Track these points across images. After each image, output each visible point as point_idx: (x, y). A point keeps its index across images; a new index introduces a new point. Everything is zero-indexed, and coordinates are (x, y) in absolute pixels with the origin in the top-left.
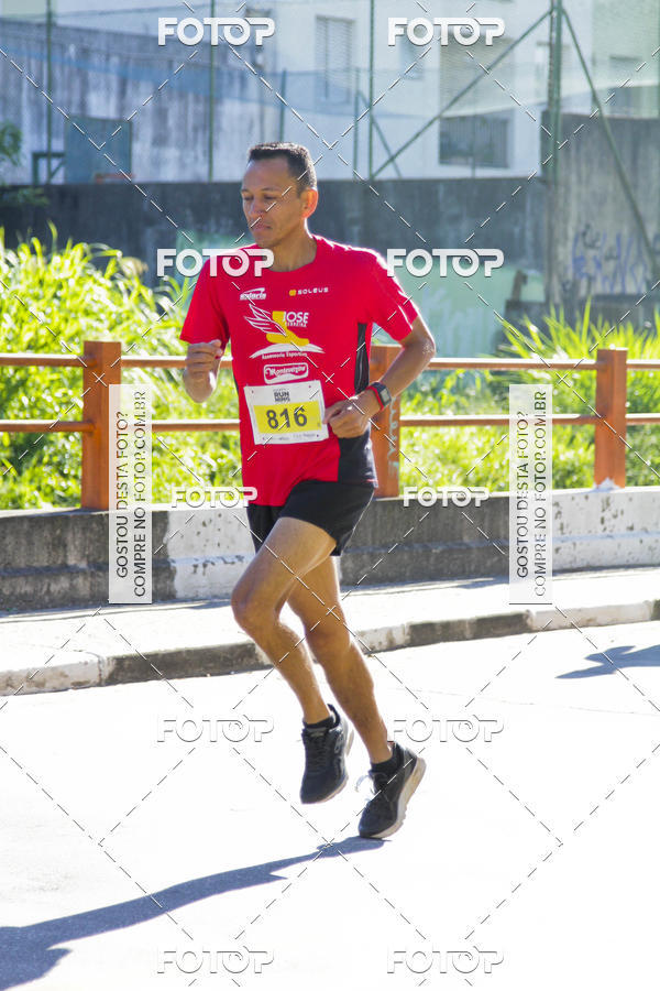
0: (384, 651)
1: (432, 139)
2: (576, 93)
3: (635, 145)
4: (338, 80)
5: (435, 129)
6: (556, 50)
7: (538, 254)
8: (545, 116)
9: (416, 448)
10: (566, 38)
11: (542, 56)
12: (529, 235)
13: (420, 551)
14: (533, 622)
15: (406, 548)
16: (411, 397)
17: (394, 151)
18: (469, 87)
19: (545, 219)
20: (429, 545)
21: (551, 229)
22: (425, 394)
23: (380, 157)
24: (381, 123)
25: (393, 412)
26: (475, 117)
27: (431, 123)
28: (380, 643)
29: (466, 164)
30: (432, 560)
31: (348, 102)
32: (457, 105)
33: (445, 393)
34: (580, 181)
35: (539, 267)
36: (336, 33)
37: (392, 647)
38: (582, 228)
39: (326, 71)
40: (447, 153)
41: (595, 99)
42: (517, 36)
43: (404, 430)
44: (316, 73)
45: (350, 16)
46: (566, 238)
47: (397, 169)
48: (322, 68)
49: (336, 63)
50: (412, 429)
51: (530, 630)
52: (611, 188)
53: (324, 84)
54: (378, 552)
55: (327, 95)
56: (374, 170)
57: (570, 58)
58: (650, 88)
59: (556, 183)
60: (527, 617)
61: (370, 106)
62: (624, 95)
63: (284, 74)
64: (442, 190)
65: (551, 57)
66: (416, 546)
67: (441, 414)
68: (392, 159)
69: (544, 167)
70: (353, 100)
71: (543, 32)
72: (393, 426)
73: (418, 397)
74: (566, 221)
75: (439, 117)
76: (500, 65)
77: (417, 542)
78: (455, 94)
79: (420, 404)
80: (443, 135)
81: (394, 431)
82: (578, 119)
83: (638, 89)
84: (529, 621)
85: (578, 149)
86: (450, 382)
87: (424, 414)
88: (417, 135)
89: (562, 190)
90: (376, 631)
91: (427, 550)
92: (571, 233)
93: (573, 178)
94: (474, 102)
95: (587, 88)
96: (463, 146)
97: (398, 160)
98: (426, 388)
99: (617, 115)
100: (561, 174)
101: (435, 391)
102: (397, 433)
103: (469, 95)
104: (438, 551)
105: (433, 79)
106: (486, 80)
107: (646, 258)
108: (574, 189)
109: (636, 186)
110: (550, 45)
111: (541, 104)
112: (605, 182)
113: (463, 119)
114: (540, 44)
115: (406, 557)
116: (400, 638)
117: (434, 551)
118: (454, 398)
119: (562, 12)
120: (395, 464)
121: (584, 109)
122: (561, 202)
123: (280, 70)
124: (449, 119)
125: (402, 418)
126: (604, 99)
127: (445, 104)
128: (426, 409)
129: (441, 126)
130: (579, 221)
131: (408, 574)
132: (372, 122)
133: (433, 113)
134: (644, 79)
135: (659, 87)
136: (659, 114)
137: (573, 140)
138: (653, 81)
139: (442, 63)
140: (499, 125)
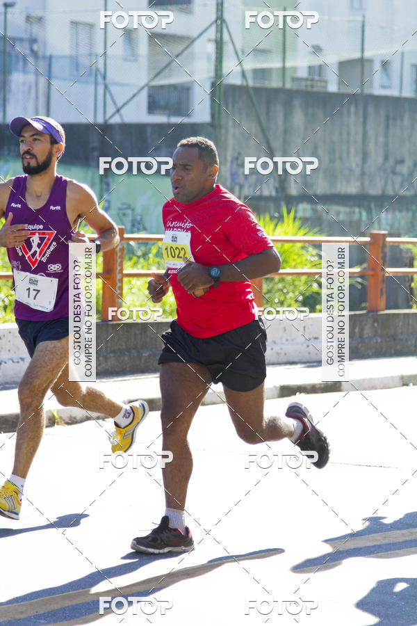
1: (143, 99)
3: (268, 104)
4: (84, 61)
5: (144, 93)
6: (219, 44)
8: (213, 85)
9: (133, 291)
10: (226, 37)
11: (211, 48)
13: (136, 355)
15: (126, 353)
16: (130, 259)
17: (119, 105)
18: (166, 67)
20: (142, 351)
22: (139, 257)
23: (111, 109)
24: (112, 88)
25: (119, 268)
26: (170, 86)
27: (142, 88)
29: (164, 114)
30: (143, 361)
31: (91, 74)
32: (159, 77)
33: (151, 256)
34: (234, 126)
36: (83, 31)
38: (236, 155)
39: (77, 55)
40: (153, 107)
41: (243, 74)
42: (196, 35)
43: (125, 279)
44: (70, 57)
45: (92, 21)
46: (226, 160)
47: (121, 117)
48: (74, 53)
49: (83, 50)
50: (131, 278)
52: (254, 130)
53: (75, 63)
54: (108, 356)
55: (77, 70)
56: (107, 117)
57: (228, 50)
58: (277, 69)
59: (220, 126)
61: (105, 78)
62: (261, 73)
63: (51, 57)
64: (149, 130)
65: (216, 48)
66: (133, 351)
67: (149, 269)
68: (118, 111)
69: (213, 116)
70: (94, 74)
71: (212, 33)
72: (119, 277)
73: (135, 259)
74: (226, 150)
75: (147, 85)
76: (185, 53)
77: (134, 349)
78: (158, 70)
79: (136, 264)
80: (150, 96)
81: (119, 280)
82: (234, 88)
83: (270, 70)
85: (233, 106)
86: (154, 251)
87: (138, 269)
88: (134, 96)
89: (223, 131)
91: (140, 355)
92: (229, 158)
93: (230, 124)
94: (170, 76)
95: (239, 70)
96: (162, 103)
97: (122, 111)
98: (139, 253)
99: (258, 85)
100: (223, 121)
101: (145, 255)
102: (121, 281)
103: (167, 71)
104: (146, 355)
105: (144, 62)
108: (231, 130)
109: (269, 129)
110: (216, 41)
111: (210, 78)
112: (251, 126)
113: (162, 87)
114: (209, 40)
115: (126, 358)
117: (144, 355)
118: (157, 260)
119: (223, 21)
120: (120, 301)
121: (237, 81)
122: (223, 138)
123: (48, 54)
124: (154, 87)
125: (125, 272)
126: (249, 75)
127: (151, 77)
128: (139, 266)
129: (149, 90)
130: (234, 149)
131: (128, 369)
132: (106, 87)
133: (143, 81)
134: (274, 63)
135: (284, 69)
136: (284, 84)
137: (230, 100)
138: (279, 65)
139: (149, 51)
140: (184, 91)
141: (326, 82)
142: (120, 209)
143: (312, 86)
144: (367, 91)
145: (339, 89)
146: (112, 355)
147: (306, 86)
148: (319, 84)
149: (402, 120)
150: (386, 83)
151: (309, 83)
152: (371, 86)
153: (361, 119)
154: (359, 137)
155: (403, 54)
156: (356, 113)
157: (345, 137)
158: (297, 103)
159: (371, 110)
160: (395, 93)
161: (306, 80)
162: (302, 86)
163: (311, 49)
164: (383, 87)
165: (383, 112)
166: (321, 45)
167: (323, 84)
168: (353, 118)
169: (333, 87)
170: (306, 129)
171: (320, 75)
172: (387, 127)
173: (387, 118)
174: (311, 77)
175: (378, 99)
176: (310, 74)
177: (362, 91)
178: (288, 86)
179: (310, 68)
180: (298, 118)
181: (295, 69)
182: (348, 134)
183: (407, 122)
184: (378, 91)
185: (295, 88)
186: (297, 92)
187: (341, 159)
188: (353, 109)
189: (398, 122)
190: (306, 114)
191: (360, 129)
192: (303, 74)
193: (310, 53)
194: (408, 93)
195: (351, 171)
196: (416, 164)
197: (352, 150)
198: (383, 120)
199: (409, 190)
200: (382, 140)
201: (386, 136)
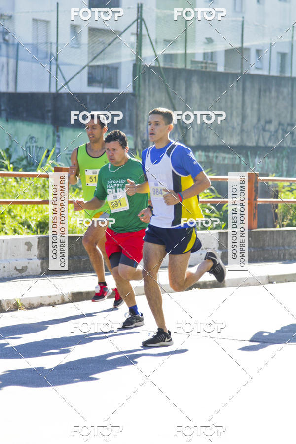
0: (60, 304)
1: (85, 74)
2: (148, 56)
3: (174, 80)
4: (42, 48)
5: (86, 71)
6: (139, 36)
7: (131, 127)
8: (135, 66)
10: (144, 31)
11: (133, 39)
12: (127, 118)
13: (77, 259)
17: (67, 80)
18: (101, 52)
19: (134, 111)
20: (81, 257)
21: (137, 116)
23: (61, 82)
24: (61, 67)
26: (104, 66)
27: (84, 68)
28: (58, 301)
29: (100, 86)
30: (82, 264)
31: (46, 57)
32: (94, 61)
34: (150, 95)
35: (131, 133)
36: (41, 26)
37: (64, 302)
39: (37, 43)
40: (91, 81)
41: (157, 58)
42: (122, 30)
44: (32, 44)
45: (48, 19)
46: (144, 121)
47: (68, 88)
48: (35, 42)
49: (41, 40)
52: (164, 98)
53: (36, 49)
55: (37, 54)
56: (59, 88)
57: (146, 41)
58: (181, 54)
59: (139, 96)
61: (57, 60)
62: (170, 57)
63: (18, 44)
64: (88, 97)
65: (137, 39)
66: (75, 256)
68: (66, 83)
69: (134, 88)
70: (49, 56)
71: (134, 28)
73: (77, 190)
74: (144, 112)
75: (87, 65)
76: (114, 43)
78: (95, 55)
79: (78, 194)
80: (89, 73)
82: (150, 67)
83: (176, 55)
88: (78, 73)
89: (142, 99)
90: (56, 295)
91: (80, 259)
93: (147, 94)
94: (103, 59)
95: (154, 54)
96: (98, 79)
97: (69, 84)
99: (166, 66)
100: (142, 92)
103: (101, 56)
104: (85, 260)
105: (85, 48)
106: (109, 49)
107: (179, 130)
108: (147, 98)
109: (175, 98)
110: (137, 34)
111: (134, 60)
112: (162, 96)
113: (98, 66)
114: (132, 34)
116: (67, 299)
119: (142, 20)
121: (152, 63)
122: (142, 104)
123: (16, 42)
124: (92, 66)
126: (161, 59)
127: (91, 59)
129: (89, 69)
131: (71, 270)
132: (58, 66)
133: (85, 63)
134: (179, 50)
135: (186, 54)
136: (186, 66)
137: (147, 78)
138: (182, 52)
139: (89, 41)
140: (114, 70)
141: (216, 64)
142: (67, 154)
143: (206, 67)
144: (245, 71)
145: (225, 69)
147: (202, 67)
148: (211, 65)
149: (270, 92)
150: (259, 65)
151: (204, 65)
152: (249, 68)
153: (241, 92)
154: (240, 105)
155: (271, 44)
156: (238, 87)
157: (229, 103)
158: (195, 79)
159: (248, 84)
160: (265, 72)
161: (202, 62)
162: (199, 67)
163: (206, 41)
164: (257, 68)
165: (256, 87)
166: (213, 38)
167: (214, 66)
168: (235, 90)
169: (221, 68)
170: (201, 98)
171: (212, 59)
172: (260, 97)
173: (260, 91)
174: (205, 61)
175: (253, 77)
176: (204, 58)
177: (242, 71)
178: (189, 67)
179: (205, 54)
180: (196, 90)
181: (194, 55)
182: (232, 101)
183: (274, 94)
184: (253, 71)
185: (193, 68)
186: (195, 71)
188: (235, 84)
189: (268, 93)
190: (201, 88)
191: (240, 98)
192: (200, 58)
193: (205, 43)
194: (275, 73)
195: (234, 128)
196: (280, 124)
197: (235, 114)
198: (256, 93)
199: (275, 142)
200: (255, 106)
201: (259, 103)
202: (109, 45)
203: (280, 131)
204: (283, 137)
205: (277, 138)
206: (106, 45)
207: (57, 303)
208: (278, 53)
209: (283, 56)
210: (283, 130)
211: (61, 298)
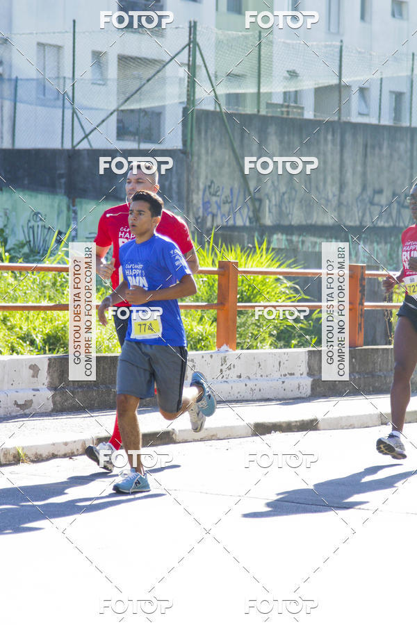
0: (80, 455)
1: (112, 124)
4: (52, 84)
5: (114, 118)
6: (192, 68)
7: (180, 199)
8: (185, 110)
10: (199, 61)
11: (183, 72)
12: (174, 186)
13: (104, 390)
14: (178, 437)
15: (95, 388)
16: (98, 290)
17: (87, 131)
18: (137, 91)
19: (185, 177)
21: (189, 183)
23: (79, 135)
24: (79, 113)
26: (140, 111)
27: (112, 113)
28: (78, 450)
29: (134, 141)
30: (112, 396)
31: (58, 98)
32: (128, 102)
34: (207, 153)
35: (181, 208)
36: (50, 54)
38: (208, 183)
39: (44, 78)
40: (122, 133)
41: (217, 100)
42: (167, 59)
44: (37, 80)
45: (59, 43)
46: (198, 189)
47: (89, 142)
48: (41, 77)
49: (51, 74)
51: (175, 442)
52: (227, 157)
53: (42, 88)
54: (76, 391)
55: (44, 94)
56: (75, 143)
57: (201, 75)
58: (252, 94)
59: (192, 154)
60: (173, 433)
61: (73, 102)
62: (235, 99)
63: (17, 80)
65: (189, 73)
66: (102, 387)
68: (86, 136)
69: (184, 142)
70: (61, 97)
71: (184, 56)
74: (198, 178)
75: (117, 110)
76: (156, 77)
77: (102, 384)
78: (128, 95)
80: (119, 121)
82: (207, 113)
83: (244, 95)
84: (174, 436)
85: (206, 132)
88: (104, 121)
89: (195, 158)
90: (75, 442)
91: (108, 390)
92: (201, 186)
93: (203, 151)
94: (140, 101)
95: (213, 94)
96: (132, 129)
97: (90, 137)
99: (230, 111)
100: (196, 148)
103: (136, 96)
105: (113, 86)
106: (148, 87)
107: (249, 203)
108: (204, 157)
109: (243, 157)
110: (189, 65)
111: (182, 103)
112: (224, 154)
113: (132, 111)
114: (182, 64)
115: (95, 394)
119: (196, 44)
121: (210, 107)
122: (195, 165)
123: (13, 77)
124: (122, 111)
126: (222, 101)
127: (121, 101)
129: (118, 115)
130: (206, 178)
131: (96, 405)
132: (74, 111)
133: (114, 107)
134: (250, 89)
135: (259, 94)
136: (258, 111)
137: (203, 127)
138: (254, 90)
139: (118, 75)
140: (156, 116)
141: (302, 108)
142: (88, 238)
143: (288, 113)
144: (344, 119)
145: (315, 116)
146: (80, 390)
147: (282, 112)
148: (295, 110)
149: (381, 149)
150: (365, 111)
151: (284, 109)
152: (349, 114)
153: (338, 148)
154: (336, 166)
155: (381, 79)
156: (333, 141)
157: (322, 164)
158: (272, 129)
159: (348, 137)
160: (373, 120)
161: (282, 106)
162: (277, 113)
163: (287, 75)
164: (361, 114)
165: (360, 140)
166: (297, 71)
167: (299, 111)
168: (330, 146)
169: (309, 114)
171: (296, 102)
172: (365, 156)
173: (366, 146)
174: (286, 104)
175: (355, 127)
176: (285, 100)
177: (340, 118)
178: (263, 112)
179: (285, 94)
180: (273, 145)
181: (270, 95)
183: (385, 151)
184: (355, 119)
185: (269, 114)
186: (272, 118)
187: (317, 188)
188: (330, 137)
189: (377, 151)
190: (281, 142)
191: (337, 157)
192: (278, 100)
193: (286, 78)
194: (386, 121)
195: (328, 200)
196: (394, 195)
197: (329, 180)
198: (361, 149)
199: (387, 221)
200: (359, 168)
201: (364, 164)
202: (148, 80)
203: (395, 205)
204: (399, 212)
205: (390, 214)
206: (145, 81)
207: (76, 453)
208: (391, 92)
209: (398, 96)
210: (399, 203)
211: (82, 446)
